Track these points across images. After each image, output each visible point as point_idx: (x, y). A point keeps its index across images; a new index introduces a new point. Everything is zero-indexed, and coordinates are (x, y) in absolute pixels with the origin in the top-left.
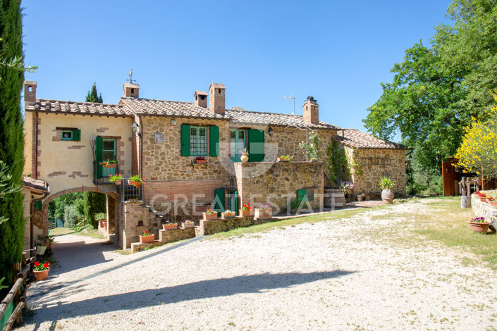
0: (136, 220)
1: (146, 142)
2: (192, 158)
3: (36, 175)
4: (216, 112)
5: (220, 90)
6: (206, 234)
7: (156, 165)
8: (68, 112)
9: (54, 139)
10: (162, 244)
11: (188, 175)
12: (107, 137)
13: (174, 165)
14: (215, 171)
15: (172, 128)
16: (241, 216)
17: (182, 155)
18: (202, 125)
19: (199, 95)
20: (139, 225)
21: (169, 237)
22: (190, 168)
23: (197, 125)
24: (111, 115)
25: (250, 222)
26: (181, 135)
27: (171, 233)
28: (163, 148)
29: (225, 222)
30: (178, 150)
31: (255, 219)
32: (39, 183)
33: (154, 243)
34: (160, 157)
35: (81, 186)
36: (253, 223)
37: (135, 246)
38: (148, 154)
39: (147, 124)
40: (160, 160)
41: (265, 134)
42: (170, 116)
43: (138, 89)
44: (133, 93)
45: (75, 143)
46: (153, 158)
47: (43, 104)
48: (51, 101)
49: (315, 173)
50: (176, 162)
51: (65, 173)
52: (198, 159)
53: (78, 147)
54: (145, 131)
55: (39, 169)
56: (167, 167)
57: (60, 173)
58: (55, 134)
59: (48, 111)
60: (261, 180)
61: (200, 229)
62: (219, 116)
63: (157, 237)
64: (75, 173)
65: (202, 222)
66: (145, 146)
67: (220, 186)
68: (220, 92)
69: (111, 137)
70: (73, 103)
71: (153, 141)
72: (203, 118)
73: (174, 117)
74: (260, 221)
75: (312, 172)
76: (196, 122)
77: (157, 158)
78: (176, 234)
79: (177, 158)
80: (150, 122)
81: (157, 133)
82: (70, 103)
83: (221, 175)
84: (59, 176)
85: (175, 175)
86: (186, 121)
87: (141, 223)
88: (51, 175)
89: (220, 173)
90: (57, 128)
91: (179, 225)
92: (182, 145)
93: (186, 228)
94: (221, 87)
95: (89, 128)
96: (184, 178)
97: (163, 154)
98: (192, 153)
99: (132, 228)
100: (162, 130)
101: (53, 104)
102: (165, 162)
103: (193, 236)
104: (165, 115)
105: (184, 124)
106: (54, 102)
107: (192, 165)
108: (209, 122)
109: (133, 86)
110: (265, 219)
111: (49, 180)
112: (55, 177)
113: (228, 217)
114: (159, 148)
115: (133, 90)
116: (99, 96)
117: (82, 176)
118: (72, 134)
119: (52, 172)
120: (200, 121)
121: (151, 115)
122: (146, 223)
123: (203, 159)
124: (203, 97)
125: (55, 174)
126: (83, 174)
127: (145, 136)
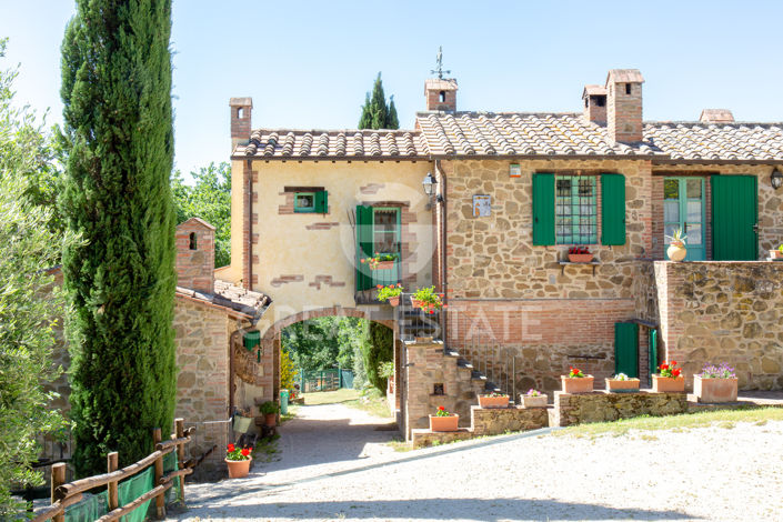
0: (430, 383)
1: (455, 216)
2: (561, 249)
3: (250, 282)
4: (619, 141)
5: (628, 87)
6: (565, 423)
7: (478, 264)
8: (305, 157)
9: (282, 211)
10: (474, 435)
11: (550, 288)
12: (382, 204)
13: (518, 265)
14: (618, 280)
15: (512, 181)
16: (654, 390)
17: (535, 243)
18: (584, 173)
19: (592, 97)
20: (435, 394)
21: (489, 423)
22: (556, 273)
23: (572, 173)
24: (387, 158)
25: (679, 404)
26: (533, 197)
27: (494, 416)
28: (493, 228)
29: (613, 400)
30: (527, 232)
31: (692, 398)
32: (250, 300)
33: (458, 431)
34: (485, 247)
35: (331, 306)
36: (685, 408)
37: (418, 436)
38: (460, 240)
39: (456, 176)
40: (487, 254)
41: (761, 186)
42: (503, 157)
43: (453, 92)
44: (444, 101)
45: (318, 218)
46: (470, 249)
47: (265, 139)
48: (279, 133)
50: (523, 258)
51: (302, 278)
52: (572, 251)
53: (326, 226)
54: (452, 190)
55: (256, 269)
56: (501, 268)
57: (293, 278)
58: (283, 200)
59: (268, 158)
60: (721, 305)
61: (555, 415)
62: (623, 149)
63: (466, 421)
64: (319, 277)
65: (557, 394)
66: (452, 224)
67: (628, 315)
68: (628, 92)
69: (390, 204)
70: (319, 134)
71: (468, 211)
72: (583, 158)
73: (514, 159)
74: (703, 405)
76: (568, 165)
77: (478, 249)
78: (505, 417)
79: (524, 249)
80: (463, 172)
81: (479, 194)
82: (314, 133)
83: (633, 289)
84: (291, 284)
85: (520, 286)
86: (544, 165)
87: (439, 390)
88: (275, 282)
89: (629, 284)
90: (287, 189)
91: (515, 401)
92: (536, 220)
93: (528, 408)
94: (632, 79)
95: (347, 187)
96: (540, 294)
97: (492, 240)
98: (559, 239)
99: (421, 399)
100: (489, 188)
101: (282, 140)
102: (498, 258)
103: (546, 424)
104: (492, 156)
105: (540, 173)
106: (285, 133)
107: (557, 265)
108: (601, 166)
109: (444, 86)
110: (717, 401)
111: (273, 291)
112: (283, 285)
113: (619, 392)
114: (482, 227)
115: (443, 93)
116: (388, 103)
117: (333, 285)
118: (314, 199)
119: (278, 276)
120: (578, 165)
121: (461, 158)
122: (449, 389)
123: (586, 252)
124: (600, 100)
125: (284, 279)
126: (334, 280)
127: (452, 203)
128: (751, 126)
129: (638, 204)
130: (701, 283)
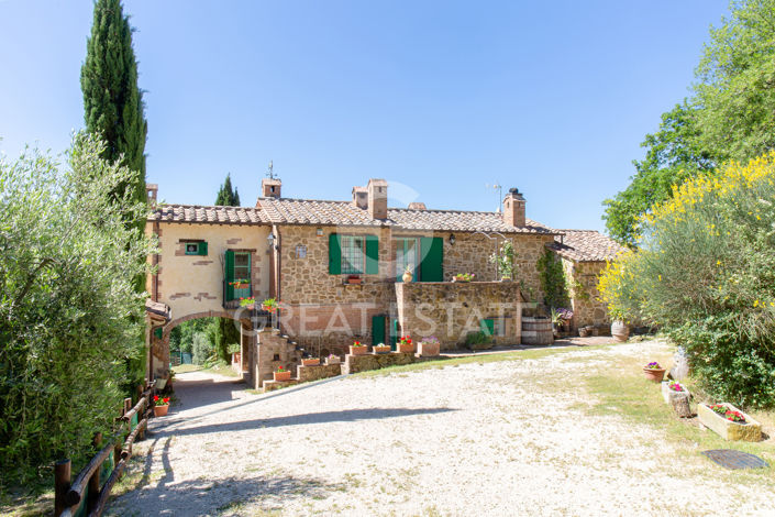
0: (272, 353)
1: (286, 258)
2: (344, 276)
3: (156, 297)
4: (376, 217)
5: (380, 188)
6: (352, 372)
7: (298, 285)
8: (193, 221)
9: (177, 254)
10: (299, 382)
11: (338, 298)
12: (240, 250)
13: (321, 285)
14: (374, 293)
15: (318, 239)
16: (398, 351)
17: (330, 273)
18: (357, 235)
19: (358, 193)
20: (275, 360)
21: (308, 375)
22: (341, 289)
23: (350, 235)
24: (244, 224)
25: (410, 358)
26: (330, 248)
27: (311, 370)
28: (307, 264)
29: (377, 358)
30: (326, 267)
31: (417, 355)
32: (160, 307)
33: (289, 381)
34: (303, 276)
35: (207, 310)
36: (413, 361)
37: (267, 384)
38: (288, 272)
39: (286, 234)
40: (303, 279)
41: (445, 243)
42: (315, 225)
43: (279, 187)
44: (274, 192)
45: (200, 258)
46: (294, 276)
47: (165, 210)
48: (174, 206)
49: (507, 296)
50: (323, 281)
51: (189, 294)
52: (351, 278)
53: (205, 263)
54: (283, 243)
55: (160, 289)
56: (311, 287)
57: (184, 295)
58: (178, 247)
59: (170, 221)
61: (346, 367)
62: (378, 222)
63: (294, 374)
64: (200, 294)
65: (347, 357)
66: (283, 262)
67: (379, 312)
68: (380, 191)
69: (245, 250)
70: (199, 208)
71: (293, 255)
72: (357, 226)
73: (319, 226)
74: (422, 359)
75: (502, 295)
76: (348, 230)
77: (298, 276)
78: (317, 371)
79: (324, 276)
80: (290, 233)
81: (300, 245)
82: (196, 207)
83: (382, 297)
84: (183, 298)
85: (322, 297)
86: (335, 230)
87: (277, 357)
88: (173, 297)
89: (379, 296)
90: (181, 241)
91: (322, 361)
92: (331, 261)
93: (330, 365)
94: (382, 184)
95: (217, 240)
96: (333, 301)
97: (306, 271)
98: (343, 271)
99: (266, 363)
100: (305, 242)
101: (176, 211)
102: (309, 281)
103: (339, 373)
104: (308, 224)
105: (332, 234)
106: (177, 206)
107: (342, 285)
108: (365, 231)
109: (274, 183)
110: (430, 356)
111: (172, 303)
112: (177, 299)
113: (380, 353)
114: (301, 264)
115: (273, 187)
116: (234, 191)
117: (209, 298)
118: (197, 247)
119: (174, 294)
120: (354, 230)
121: (291, 224)
122: (283, 357)
123: (357, 278)
124: (363, 195)
125: (178, 295)
126: (210, 295)
127: (284, 250)
128: (437, 212)
129: (385, 252)
130: (420, 294)
